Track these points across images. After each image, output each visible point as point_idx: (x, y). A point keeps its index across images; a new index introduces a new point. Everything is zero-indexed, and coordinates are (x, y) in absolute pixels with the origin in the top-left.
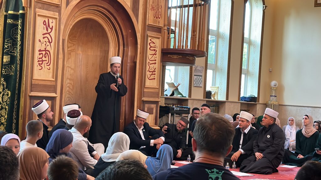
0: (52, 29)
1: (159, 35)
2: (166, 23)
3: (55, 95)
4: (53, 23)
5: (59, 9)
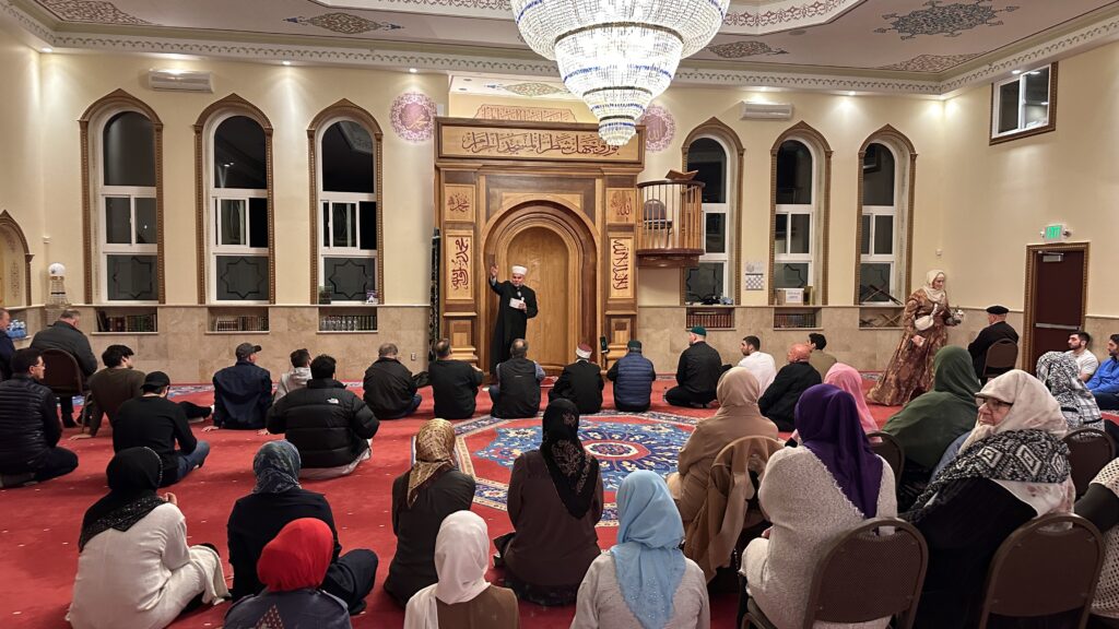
0: (467, 247)
1: (630, 234)
2: (641, 217)
3: (474, 314)
4: (468, 242)
5: (475, 226)
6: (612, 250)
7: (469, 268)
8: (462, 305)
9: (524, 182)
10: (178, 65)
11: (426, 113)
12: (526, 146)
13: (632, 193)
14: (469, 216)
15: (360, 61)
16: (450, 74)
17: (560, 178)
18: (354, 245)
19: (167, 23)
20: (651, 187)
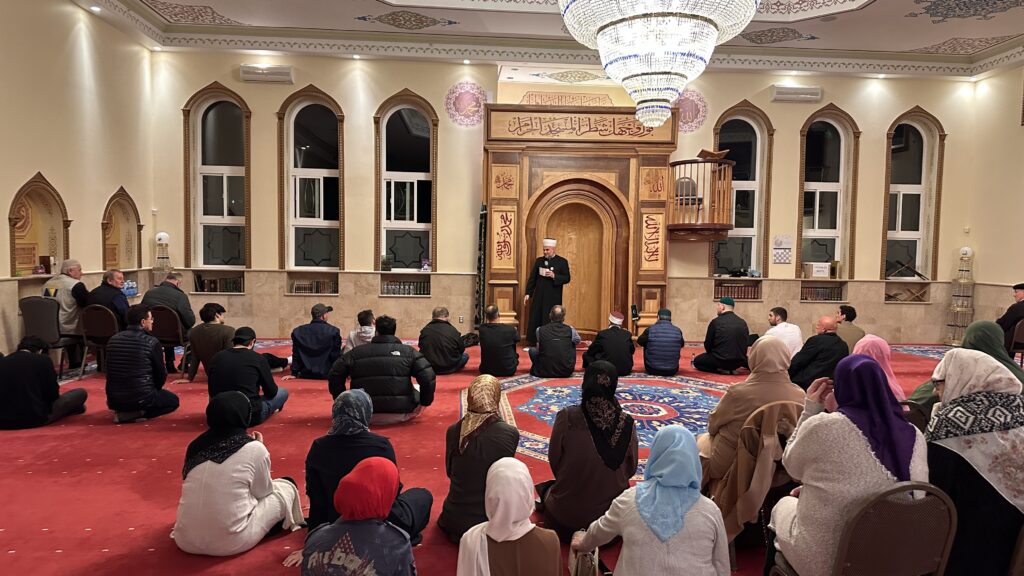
0: (510, 221)
1: (662, 210)
2: (673, 194)
3: (516, 282)
4: (512, 216)
5: (518, 202)
6: (645, 225)
7: (512, 240)
8: (505, 274)
9: (564, 162)
10: (264, 60)
11: (477, 100)
12: (565, 128)
13: (665, 171)
14: (513, 193)
15: (421, 54)
16: (498, 63)
17: (597, 158)
18: (412, 219)
19: (256, 23)
20: (683, 166)
